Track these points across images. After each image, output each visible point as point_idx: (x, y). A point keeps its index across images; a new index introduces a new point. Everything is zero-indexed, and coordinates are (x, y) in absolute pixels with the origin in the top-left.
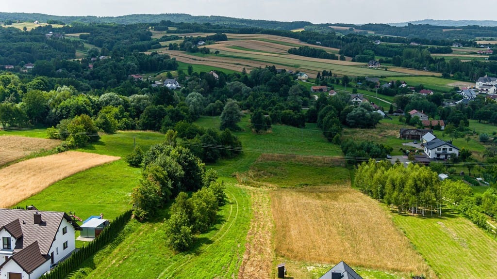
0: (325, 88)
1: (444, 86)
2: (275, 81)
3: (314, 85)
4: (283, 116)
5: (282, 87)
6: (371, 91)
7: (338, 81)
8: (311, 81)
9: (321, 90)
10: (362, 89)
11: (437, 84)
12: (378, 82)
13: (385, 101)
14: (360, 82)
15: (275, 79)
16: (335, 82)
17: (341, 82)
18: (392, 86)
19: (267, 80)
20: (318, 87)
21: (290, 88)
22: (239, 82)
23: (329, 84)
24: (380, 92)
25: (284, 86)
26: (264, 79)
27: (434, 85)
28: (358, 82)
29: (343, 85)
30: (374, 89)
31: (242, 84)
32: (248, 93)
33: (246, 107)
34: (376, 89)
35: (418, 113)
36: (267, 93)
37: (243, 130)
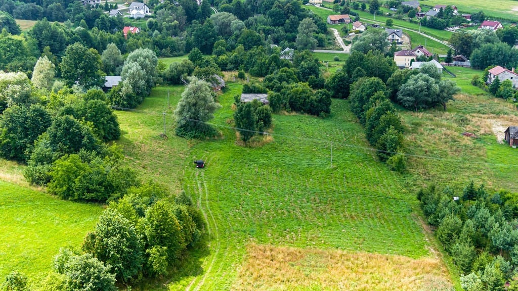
0: (347, 17)
1: (509, 12)
2: (278, 10)
3: (332, 14)
4: (291, 98)
5: (288, 18)
6: (411, 21)
7: (364, 7)
8: (327, 5)
9: (341, 21)
10: (398, 18)
11: (498, 9)
12: (419, 8)
13: (432, 38)
14: (395, 8)
15: (279, 7)
16: (360, 7)
17: (368, 7)
18: (440, 15)
19: (268, 8)
20: (338, 17)
21: (301, 22)
22: (226, 13)
23: (352, 10)
24: (424, 24)
25: (292, 16)
26: (263, 6)
27: (495, 10)
28: (391, 7)
29: (372, 12)
30: (413, 19)
31: (232, 16)
32: (240, 30)
33: (232, 66)
34: (417, 19)
35: (507, 73)
36: (268, 27)
37: (219, 136)
